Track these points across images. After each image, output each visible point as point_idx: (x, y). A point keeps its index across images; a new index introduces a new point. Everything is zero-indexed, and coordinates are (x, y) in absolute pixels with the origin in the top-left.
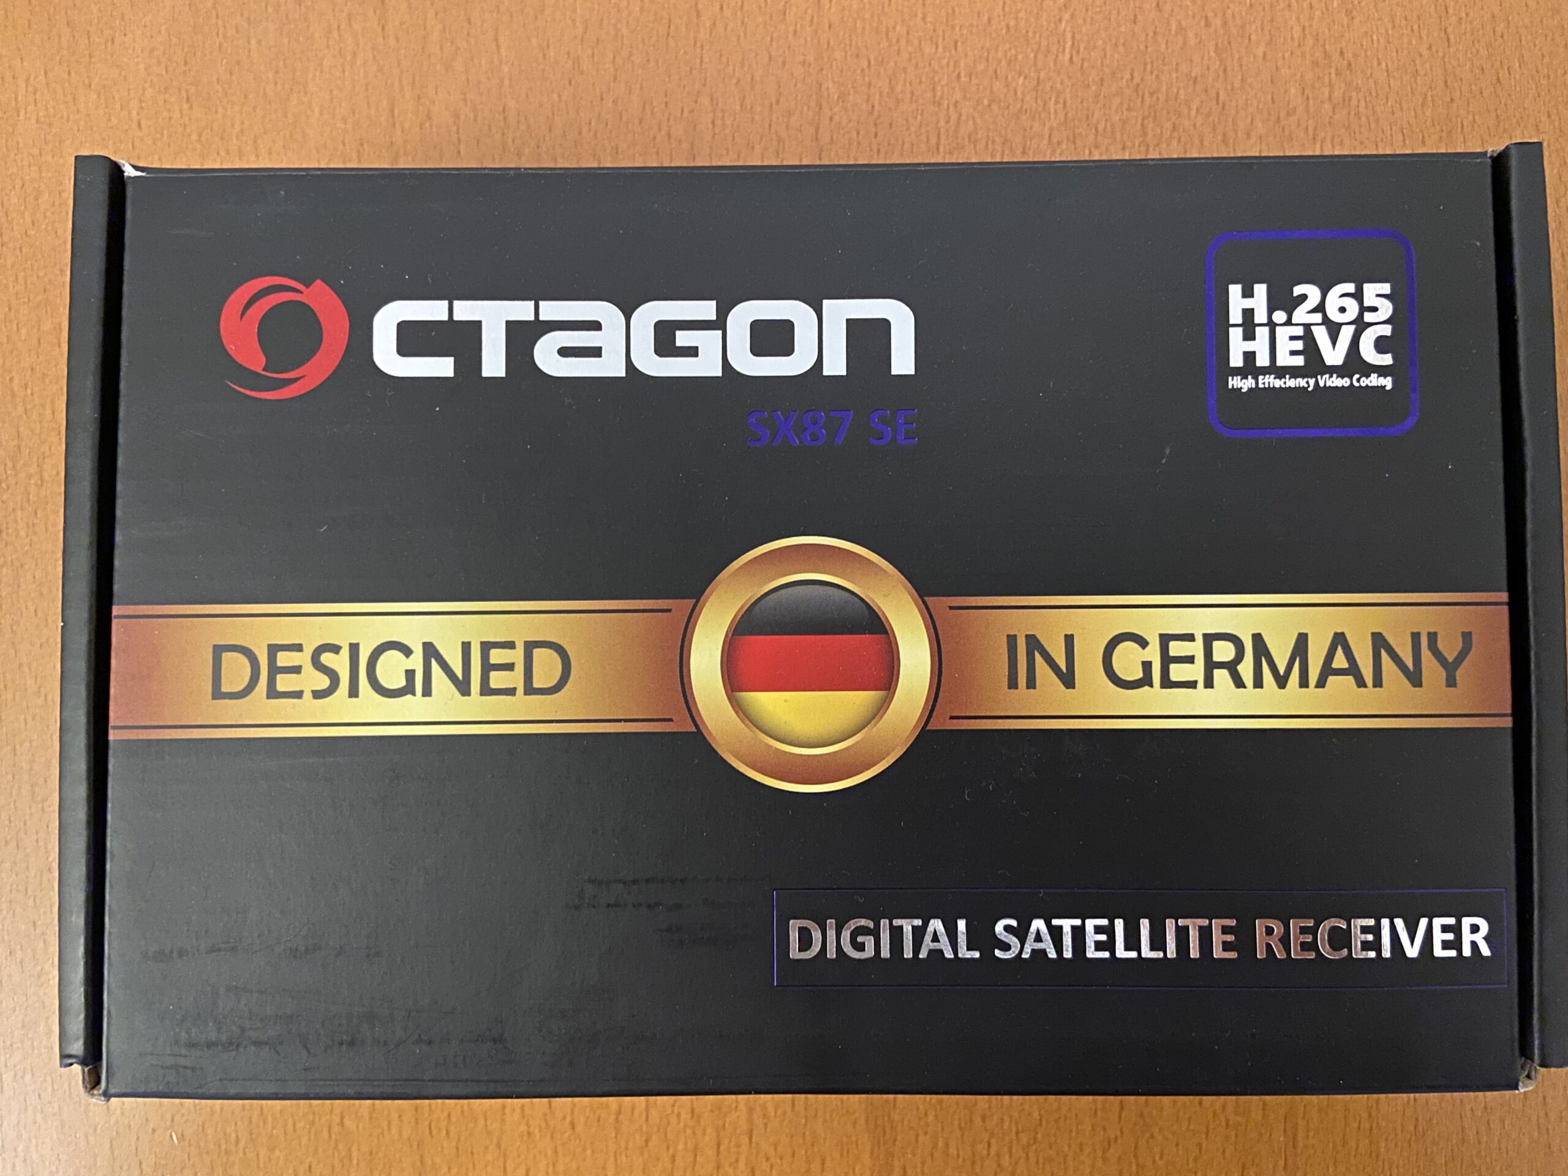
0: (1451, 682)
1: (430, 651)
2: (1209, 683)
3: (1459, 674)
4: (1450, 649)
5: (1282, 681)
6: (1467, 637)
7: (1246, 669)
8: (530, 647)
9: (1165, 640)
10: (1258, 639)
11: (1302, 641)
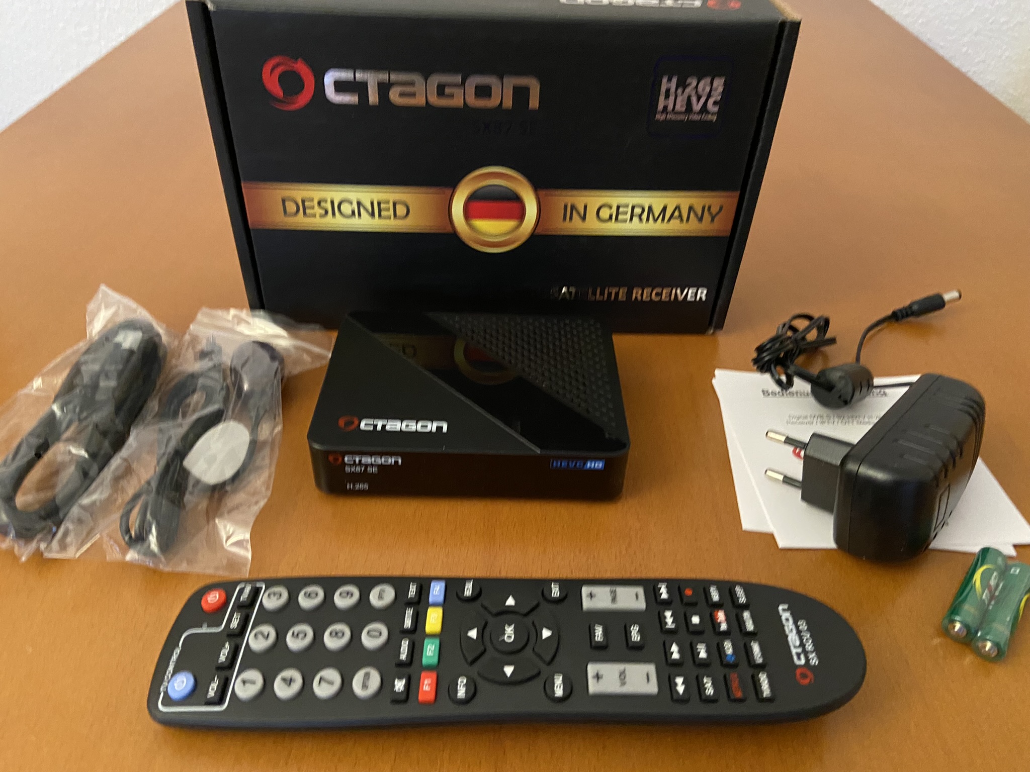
0: (713, 220)
1: (359, 204)
2: (631, 219)
3: (716, 220)
4: (714, 210)
5: (655, 220)
6: (721, 208)
7: (644, 216)
8: (395, 205)
9: (618, 208)
10: (650, 209)
11: (664, 209)
